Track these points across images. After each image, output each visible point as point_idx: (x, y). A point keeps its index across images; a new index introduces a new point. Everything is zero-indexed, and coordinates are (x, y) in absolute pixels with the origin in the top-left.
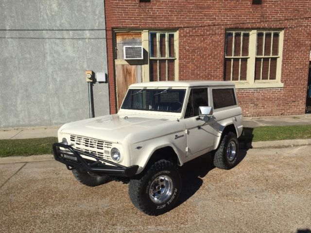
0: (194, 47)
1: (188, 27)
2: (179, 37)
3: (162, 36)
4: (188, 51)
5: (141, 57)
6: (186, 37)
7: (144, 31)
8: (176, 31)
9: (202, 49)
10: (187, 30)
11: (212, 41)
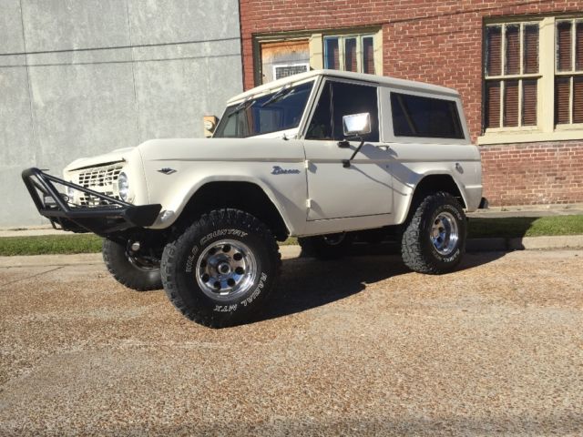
0: (415, 60)
1: (401, 21)
2: (384, 42)
3: (351, 45)
6: (395, 41)
7: (313, 35)
8: (377, 31)
9: (432, 63)
10: (400, 27)
11: (454, 46)
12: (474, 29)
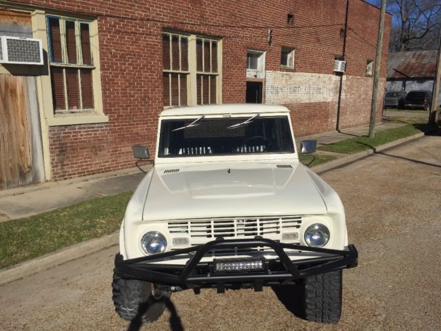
0: (123, 51)
1: (111, 16)
2: (99, 31)
3: (70, 26)
4: (115, 56)
5: (39, 62)
6: (110, 32)
7: (37, 11)
8: (93, 20)
9: (134, 55)
10: (112, 21)
11: (147, 44)
12: (158, 34)
